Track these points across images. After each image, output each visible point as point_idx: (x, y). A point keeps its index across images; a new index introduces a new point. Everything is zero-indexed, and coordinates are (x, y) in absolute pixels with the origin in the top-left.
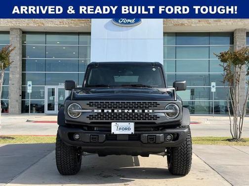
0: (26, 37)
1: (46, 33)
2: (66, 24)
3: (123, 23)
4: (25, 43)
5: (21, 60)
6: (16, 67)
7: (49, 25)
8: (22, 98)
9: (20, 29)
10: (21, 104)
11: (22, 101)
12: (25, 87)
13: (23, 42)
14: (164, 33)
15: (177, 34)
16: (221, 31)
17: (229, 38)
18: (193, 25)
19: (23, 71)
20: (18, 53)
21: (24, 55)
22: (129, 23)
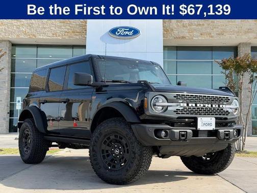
0: (15, 49)
1: (38, 46)
2: (59, 36)
3: (120, 35)
4: (15, 57)
5: (10, 75)
6: (5, 82)
7: (41, 37)
8: (10, 116)
9: (10, 41)
10: (8, 123)
11: (10, 119)
12: (14, 104)
13: (12, 56)
14: (165, 47)
15: (178, 48)
16: (224, 45)
17: (233, 53)
18: (194, 38)
19: (11, 86)
20: (7, 67)
21: (13, 69)
22: (127, 35)
